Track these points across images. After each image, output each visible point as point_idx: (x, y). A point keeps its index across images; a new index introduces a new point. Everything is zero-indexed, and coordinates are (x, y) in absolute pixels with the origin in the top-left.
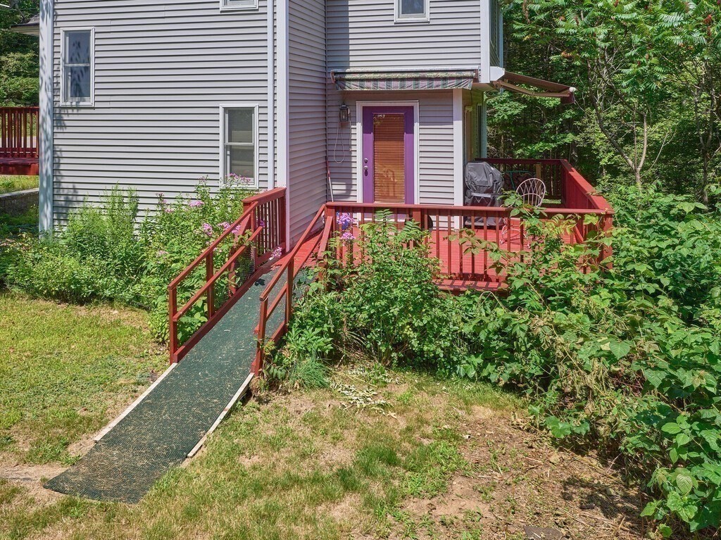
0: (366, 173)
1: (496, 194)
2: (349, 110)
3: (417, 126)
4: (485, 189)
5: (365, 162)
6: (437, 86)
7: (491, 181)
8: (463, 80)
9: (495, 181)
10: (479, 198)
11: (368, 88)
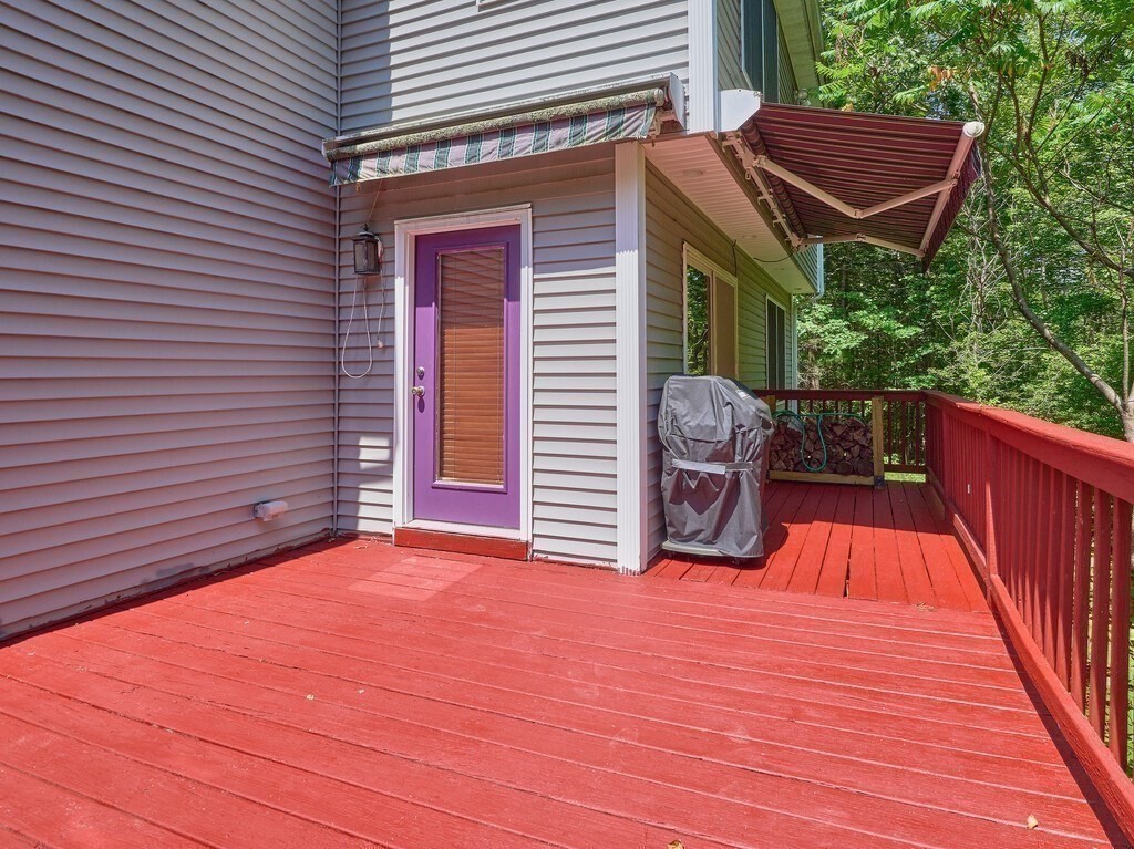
0: (419, 403)
1: (740, 465)
2: (379, 244)
3: (526, 273)
4: (710, 448)
5: (417, 376)
6: (558, 143)
7: (727, 425)
8: (626, 116)
9: (740, 426)
10: (693, 474)
11: (396, 171)
